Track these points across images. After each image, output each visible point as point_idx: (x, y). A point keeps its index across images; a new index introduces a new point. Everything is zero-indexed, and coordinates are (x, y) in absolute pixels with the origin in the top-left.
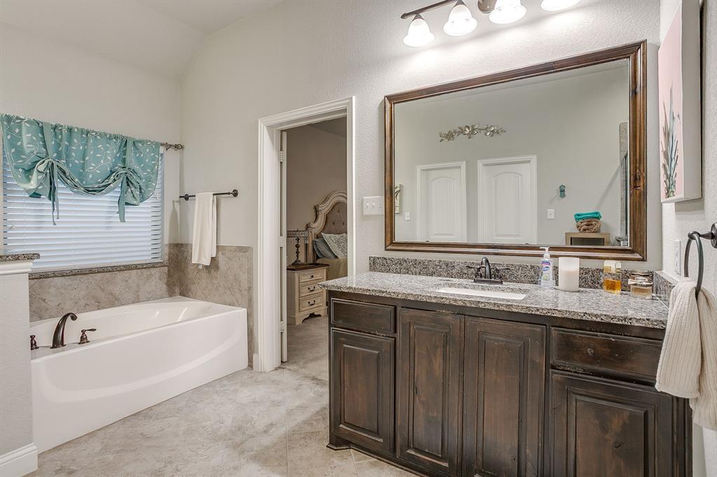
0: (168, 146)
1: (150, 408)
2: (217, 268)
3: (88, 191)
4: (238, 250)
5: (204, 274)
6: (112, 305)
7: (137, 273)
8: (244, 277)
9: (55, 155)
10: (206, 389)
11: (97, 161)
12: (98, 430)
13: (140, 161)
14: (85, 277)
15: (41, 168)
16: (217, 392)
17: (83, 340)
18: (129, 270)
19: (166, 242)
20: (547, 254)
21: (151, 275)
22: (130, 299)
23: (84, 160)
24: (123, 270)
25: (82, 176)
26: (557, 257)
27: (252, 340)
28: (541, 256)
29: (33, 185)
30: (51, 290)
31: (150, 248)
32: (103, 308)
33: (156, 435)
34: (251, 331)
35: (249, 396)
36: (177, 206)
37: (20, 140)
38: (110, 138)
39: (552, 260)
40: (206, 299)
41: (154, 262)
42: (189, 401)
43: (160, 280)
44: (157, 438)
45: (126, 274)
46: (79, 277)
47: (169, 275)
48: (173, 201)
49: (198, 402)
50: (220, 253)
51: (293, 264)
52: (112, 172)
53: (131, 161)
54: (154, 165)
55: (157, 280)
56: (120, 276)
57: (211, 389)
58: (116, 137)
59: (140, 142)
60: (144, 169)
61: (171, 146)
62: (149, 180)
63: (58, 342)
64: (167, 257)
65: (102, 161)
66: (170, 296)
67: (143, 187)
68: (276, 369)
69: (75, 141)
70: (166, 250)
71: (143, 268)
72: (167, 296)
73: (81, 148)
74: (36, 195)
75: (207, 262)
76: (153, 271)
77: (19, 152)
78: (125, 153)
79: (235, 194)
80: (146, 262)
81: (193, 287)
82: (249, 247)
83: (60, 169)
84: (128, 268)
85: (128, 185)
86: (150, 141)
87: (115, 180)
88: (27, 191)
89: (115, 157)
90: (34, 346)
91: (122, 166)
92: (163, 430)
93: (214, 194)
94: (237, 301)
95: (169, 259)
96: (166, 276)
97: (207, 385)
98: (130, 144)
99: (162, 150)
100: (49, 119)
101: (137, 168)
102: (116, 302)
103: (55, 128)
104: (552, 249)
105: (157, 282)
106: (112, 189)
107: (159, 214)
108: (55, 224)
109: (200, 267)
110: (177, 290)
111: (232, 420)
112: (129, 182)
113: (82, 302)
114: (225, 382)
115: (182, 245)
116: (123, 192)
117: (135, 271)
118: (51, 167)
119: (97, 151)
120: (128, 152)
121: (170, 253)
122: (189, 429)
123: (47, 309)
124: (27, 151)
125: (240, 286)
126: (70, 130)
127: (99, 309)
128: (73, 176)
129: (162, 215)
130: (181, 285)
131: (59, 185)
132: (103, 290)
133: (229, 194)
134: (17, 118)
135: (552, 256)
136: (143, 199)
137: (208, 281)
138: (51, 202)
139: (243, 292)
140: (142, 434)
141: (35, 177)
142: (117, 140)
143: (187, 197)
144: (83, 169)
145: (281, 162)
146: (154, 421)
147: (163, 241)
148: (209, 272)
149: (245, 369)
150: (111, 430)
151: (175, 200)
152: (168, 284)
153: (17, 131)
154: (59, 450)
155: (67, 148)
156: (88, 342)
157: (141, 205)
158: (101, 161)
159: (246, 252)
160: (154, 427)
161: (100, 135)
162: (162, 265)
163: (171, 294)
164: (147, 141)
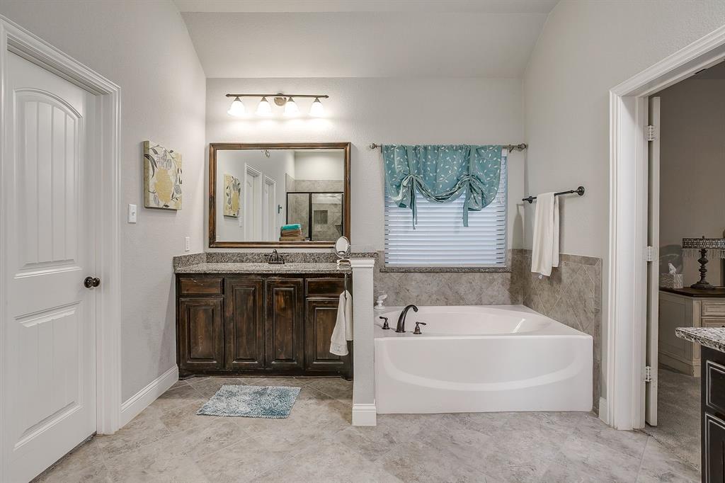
0: (511, 148)
1: (469, 414)
2: (560, 280)
3: (438, 199)
4: (583, 262)
5: (546, 286)
6: (458, 303)
7: (480, 277)
8: (591, 295)
9: (416, 171)
10: (530, 418)
11: (446, 172)
12: (422, 414)
13: (483, 167)
14: (437, 275)
15: (405, 183)
16: (541, 427)
17: (417, 331)
18: (472, 272)
19: (510, 247)
21: (494, 279)
22: (473, 300)
23: (436, 172)
24: (467, 272)
25: (434, 187)
27: (598, 379)
29: (399, 198)
30: (413, 283)
31: (495, 253)
32: (451, 305)
33: (462, 445)
34: (598, 366)
35: (580, 452)
36: (521, 209)
37: (394, 163)
38: (456, 150)
40: (547, 314)
41: (498, 266)
42: (506, 423)
43: (503, 285)
44: (462, 448)
45: (470, 276)
46: (432, 274)
47: (512, 282)
48: (518, 205)
49: (514, 429)
50: (563, 262)
51: (692, 287)
52: (458, 180)
53: (474, 169)
54: (497, 169)
55: (499, 286)
56: (465, 277)
57: (536, 419)
58: (461, 148)
59: (482, 148)
60: (487, 175)
61: (513, 147)
62: (492, 184)
63: (400, 329)
64: (510, 263)
65: (450, 172)
66: (513, 303)
67: (486, 193)
68: (635, 431)
69: (430, 157)
70: (510, 256)
71: (485, 272)
72: (510, 302)
73: (434, 162)
74: (402, 205)
75: (547, 272)
76: (496, 276)
77: (393, 172)
78: (468, 161)
79: (581, 191)
80: (487, 266)
81: (536, 299)
82: (597, 259)
83: (418, 182)
84: (472, 270)
85: (472, 191)
86: (492, 146)
87: (459, 188)
88: (396, 203)
89: (461, 166)
90: (386, 327)
91: (466, 174)
92: (470, 443)
93: (555, 195)
94: (581, 323)
95: (512, 265)
96: (508, 283)
97: (533, 413)
98: (473, 152)
99: (505, 153)
100: (411, 142)
101: (480, 174)
102: (461, 301)
103: (415, 149)
105: (499, 287)
106: (458, 197)
107: (503, 218)
108: (414, 229)
109: (540, 277)
110: (520, 298)
111: (546, 472)
112: (471, 188)
113: (434, 297)
114: (555, 419)
115: (526, 251)
116: (468, 198)
117: (479, 274)
118: (412, 181)
119: (446, 162)
120: (471, 161)
121: (513, 259)
122: (494, 456)
123: (410, 298)
124: (397, 171)
125: (585, 307)
126: (425, 148)
127: (447, 305)
128: (427, 187)
129: (506, 220)
130: (525, 294)
131: (418, 196)
132: (451, 289)
133: (572, 192)
134: (392, 146)
136: (484, 204)
137: (550, 294)
138: (411, 211)
139: (589, 314)
140: (452, 437)
141: (402, 191)
142: (462, 150)
143: (530, 200)
144: (436, 180)
145: (650, 142)
146: (467, 428)
147: (506, 246)
148: (551, 284)
149: (587, 413)
150: (431, 420)
151: (519, 203)
152: (511, 291)
153: (392, 156)
154: (393, 418)
155: (424, 164)
156: (420, 333)
157: (483, 210)
158: (449, 170)
159: (594, 264)
160: (465, 436)
161: (448, 149)
162: (504, 271)
163: (514, 302)
164: (489, 146)
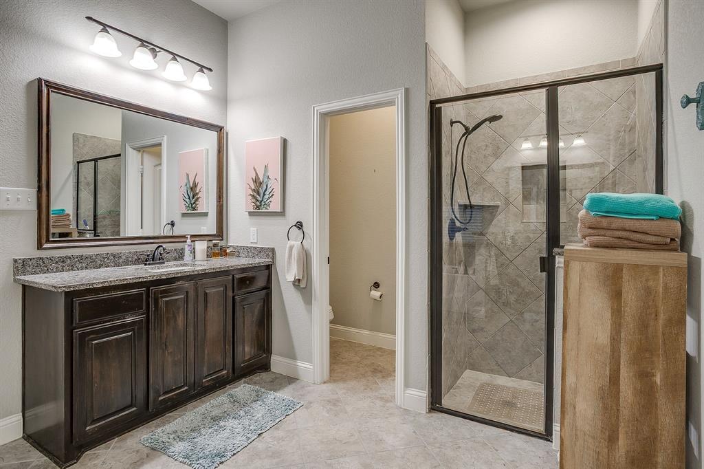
20: (189, 241)
26: (194, 241)
28: (186, 242)
39: (192, 244)
104: (192, 236)
135: (192, 241)
